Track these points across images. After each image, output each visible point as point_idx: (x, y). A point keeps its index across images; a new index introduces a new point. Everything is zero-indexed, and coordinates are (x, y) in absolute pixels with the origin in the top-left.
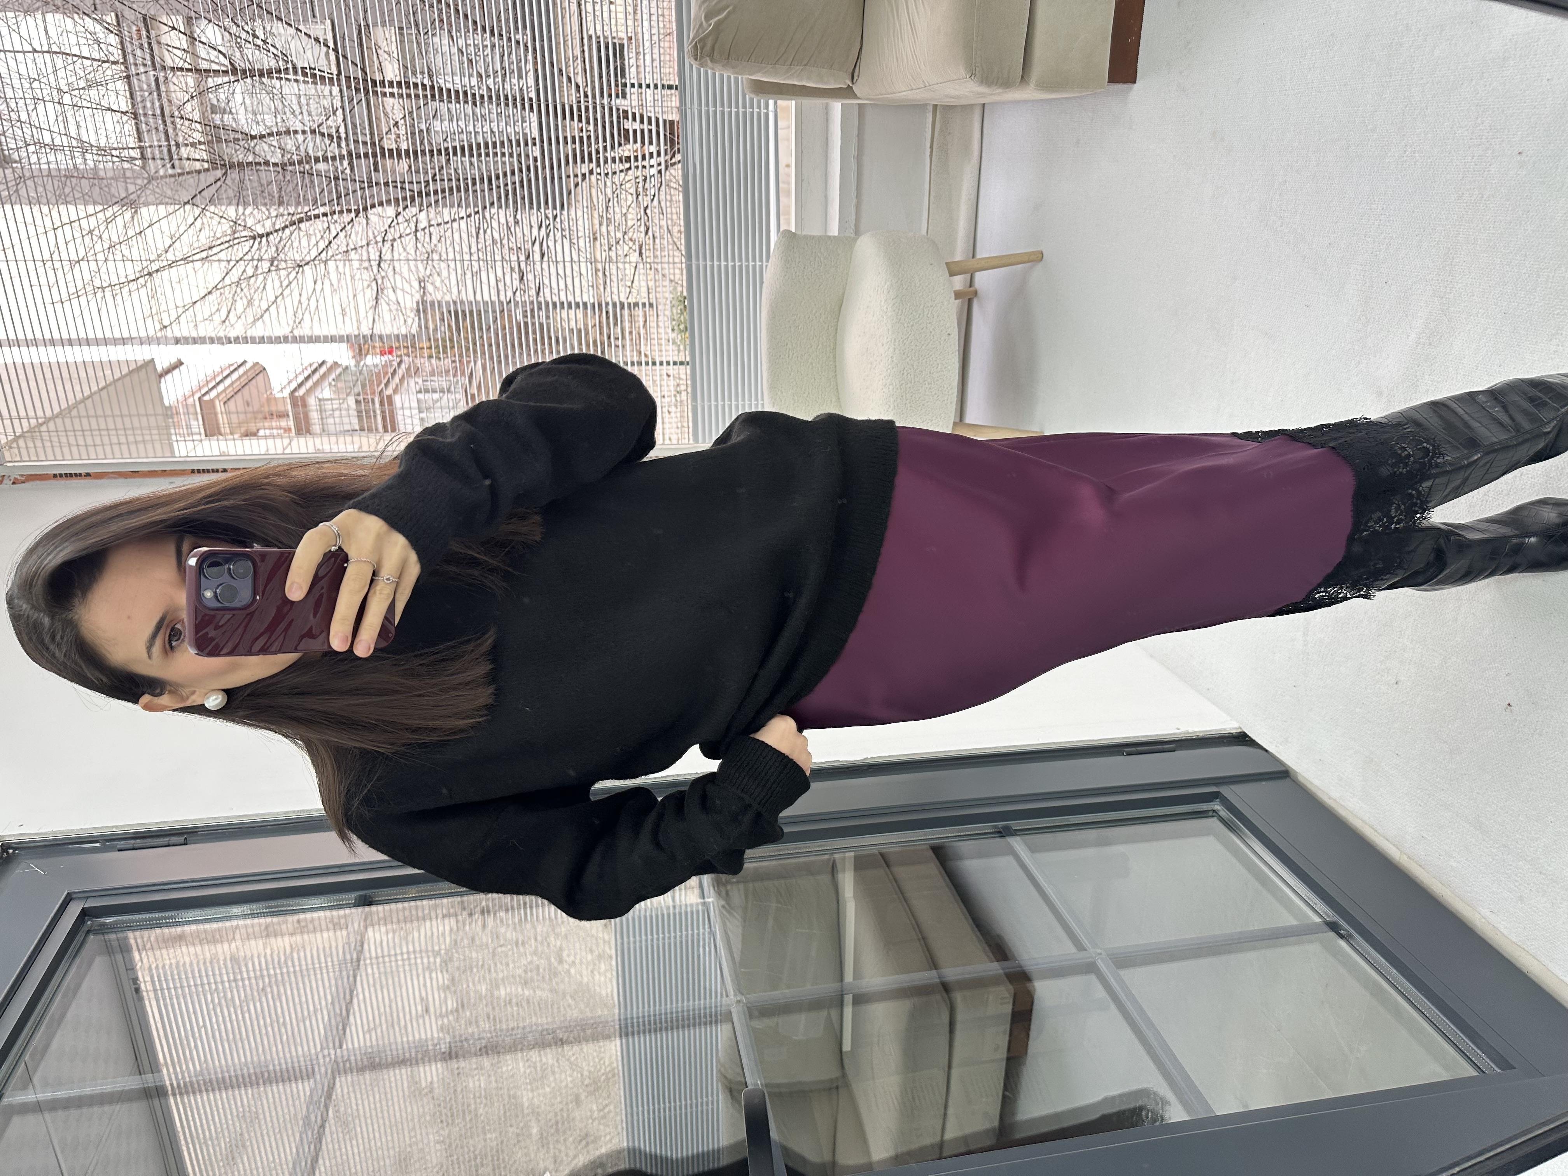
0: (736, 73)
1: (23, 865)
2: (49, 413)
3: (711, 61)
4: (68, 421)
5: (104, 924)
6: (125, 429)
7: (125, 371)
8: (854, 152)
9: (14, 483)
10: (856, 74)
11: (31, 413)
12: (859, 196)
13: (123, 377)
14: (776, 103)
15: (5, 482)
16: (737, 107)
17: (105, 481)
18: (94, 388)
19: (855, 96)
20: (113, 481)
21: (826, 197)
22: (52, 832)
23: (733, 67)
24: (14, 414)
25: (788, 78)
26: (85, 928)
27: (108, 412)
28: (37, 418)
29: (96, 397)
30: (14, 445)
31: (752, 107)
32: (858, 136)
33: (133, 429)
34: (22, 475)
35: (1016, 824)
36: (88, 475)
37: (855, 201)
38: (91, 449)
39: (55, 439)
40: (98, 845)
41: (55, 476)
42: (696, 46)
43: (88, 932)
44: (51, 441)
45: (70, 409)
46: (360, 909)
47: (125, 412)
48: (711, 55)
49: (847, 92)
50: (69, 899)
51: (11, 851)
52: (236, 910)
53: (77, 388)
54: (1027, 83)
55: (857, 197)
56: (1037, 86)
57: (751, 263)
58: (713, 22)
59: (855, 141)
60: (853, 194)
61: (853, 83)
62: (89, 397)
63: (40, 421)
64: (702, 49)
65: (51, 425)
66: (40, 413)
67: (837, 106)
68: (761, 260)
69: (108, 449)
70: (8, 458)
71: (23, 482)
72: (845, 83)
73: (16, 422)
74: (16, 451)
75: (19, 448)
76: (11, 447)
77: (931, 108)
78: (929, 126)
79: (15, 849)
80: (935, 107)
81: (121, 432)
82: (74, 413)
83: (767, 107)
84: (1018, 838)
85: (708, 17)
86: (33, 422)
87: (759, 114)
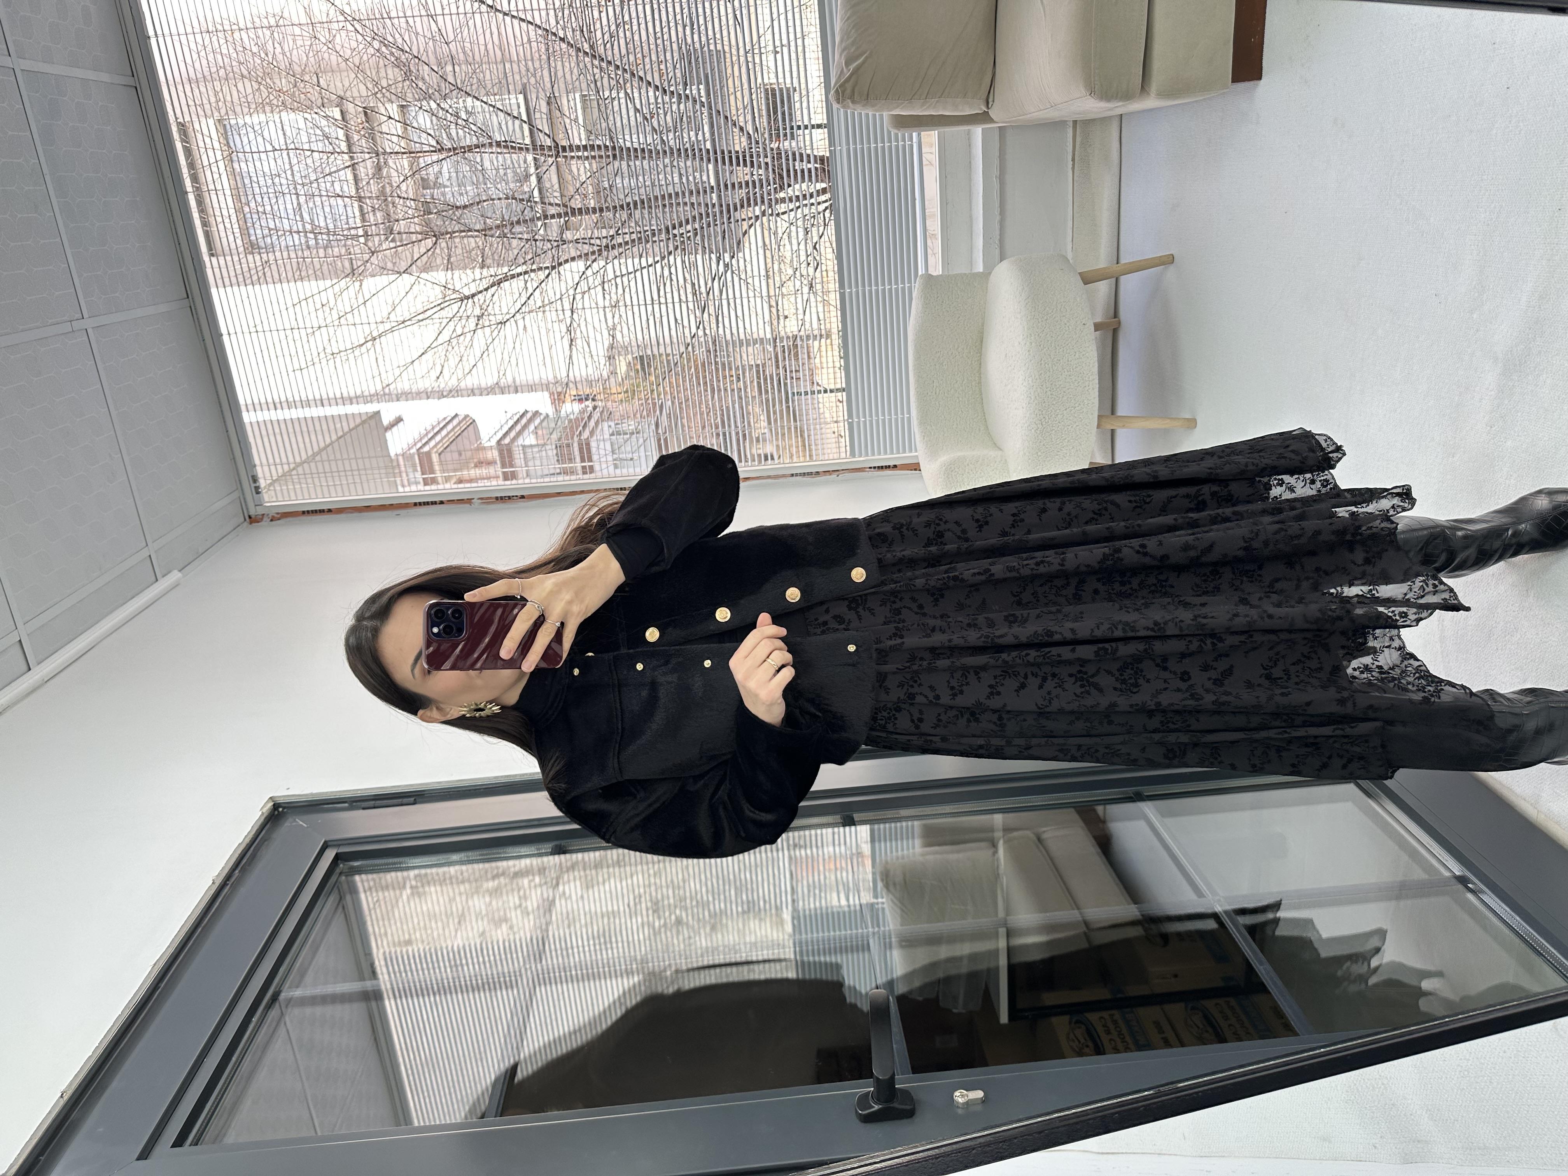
0: (876, 111)
1: (290, 820)
2: (298, 460)
3: (853, 102)
4: (313, 465)
5: (352, 867)
6: (359, 470)
7: (358, 421)
8: (996, 172)
9: (272, 520)
10: (990, 100)
11: (284, 460)
12: (1002, 212)
13: (356, 427)
14: (919, 135)
15: (265, 519)
16: (883, 142)
17: (343, 516)
18: (334, 437)
19: (991, 121)
20: (350, 515)
21: (971, 217)
22: (312, 794)
23: (873, 106)
24: (271, 461)
25: (925, 110)
26: (338, 871)
27: (345, 456)
28: (289, 464)
29: (336, 445)
30: (272, 488)
31: (897, 140)
32: (1000, 157)
33: (365, 469)
34: (278, 513)
35: (1148, 790)
36: (330, 511)
37: (998, 218)
38: (332, 489)
39: (303, 481)
40: (346, 805)
41: (304, 512)
42: (837, 91)
43: (341, 873)
44: (300, 483)
45: (314, 455)
46: (556, 857)
47: (359, 455)
48: (852, 98)
49: (984, 118)
50: (325, 846)
51: (281, 809)
52: (455, 857)
53: (320, 437)
54: (1148, 94)
55: (1000, 214)
56: (1158, 95)
57: (900, 286)
58: (852, 67)
59: (997, 162)
60: (997, 211)
61: (988, 108)
62: (328, 446)
63: (292, 466)
64: (843, 92)
65: (300, 470)
66: (291, 459)
67: (978, 131)
68: (910, 282)
69: (345, 487)
70: (266, 499)
71: (279, 519)
72: (981, 109)
73: (273, 468)
74: (273, 493)
75: (275, 490)
76: (269, 490)
77: (1071, 124)
78: (1070, 140)
79: (284, 808)
80: (1075, 122)
81: (356, 473)
82: (318, 458)
83: (911, 139)
84: (1149, 803)
85: (847, 64)
86: (286, 467)
87: (904, 146)
